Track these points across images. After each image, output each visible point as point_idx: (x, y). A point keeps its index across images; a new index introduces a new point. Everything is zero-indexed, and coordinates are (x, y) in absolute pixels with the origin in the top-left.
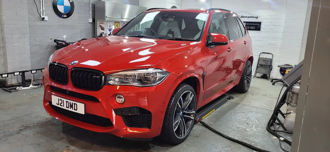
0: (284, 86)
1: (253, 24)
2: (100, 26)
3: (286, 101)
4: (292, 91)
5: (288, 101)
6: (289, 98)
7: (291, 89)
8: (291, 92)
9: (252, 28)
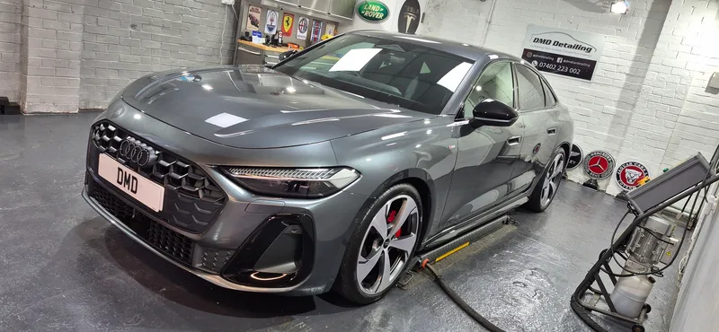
0: (629, 212)
1: (578, 63)
2: (251, 17)
3: (629, 247)
4: (647, 226)
5: (632, 246)
6: (635, 240)
7: (645, 222)
8: (643, 230)
9: (573, 71)
